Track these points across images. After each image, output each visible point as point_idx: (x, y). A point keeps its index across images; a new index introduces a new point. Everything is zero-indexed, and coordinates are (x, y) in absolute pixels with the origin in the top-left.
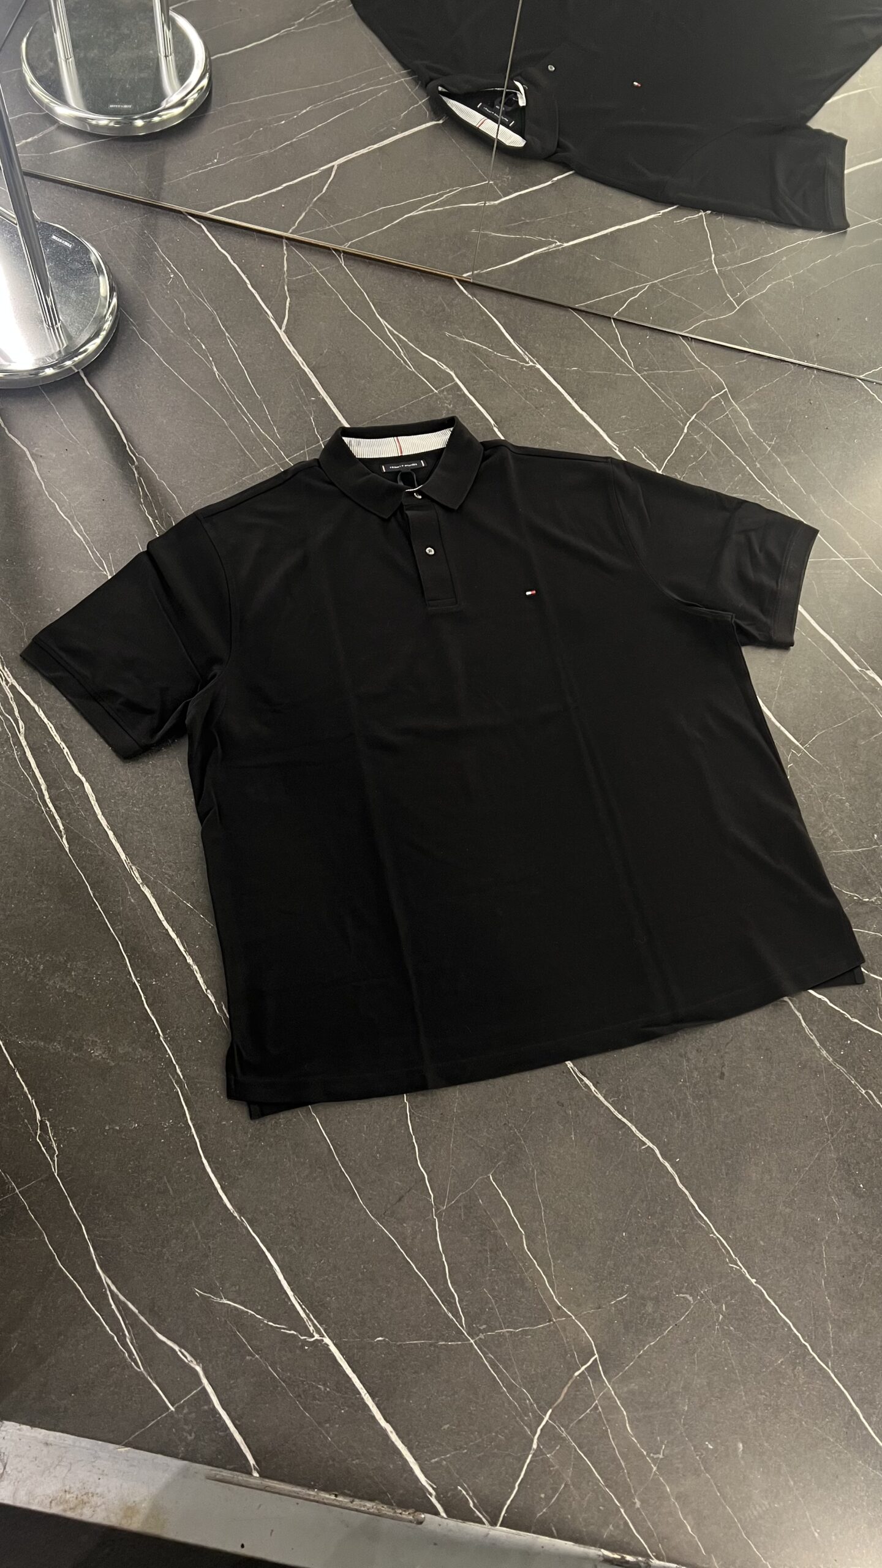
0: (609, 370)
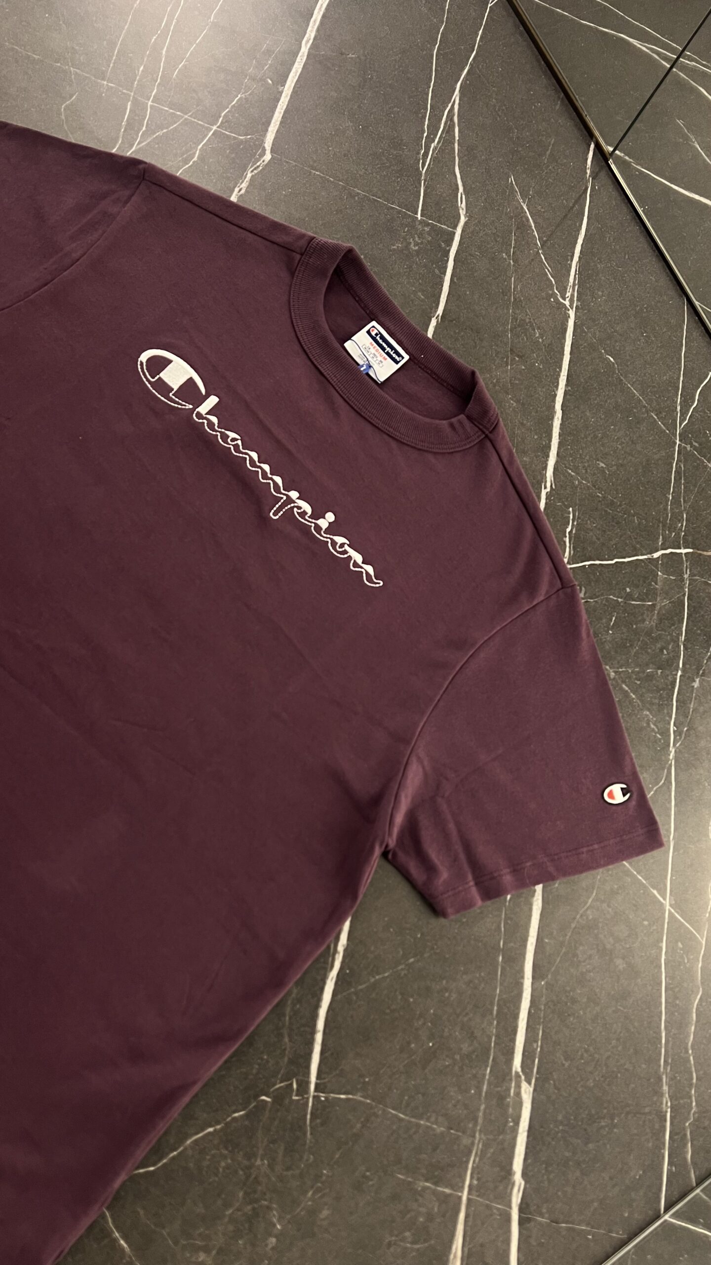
0: (650, 401)
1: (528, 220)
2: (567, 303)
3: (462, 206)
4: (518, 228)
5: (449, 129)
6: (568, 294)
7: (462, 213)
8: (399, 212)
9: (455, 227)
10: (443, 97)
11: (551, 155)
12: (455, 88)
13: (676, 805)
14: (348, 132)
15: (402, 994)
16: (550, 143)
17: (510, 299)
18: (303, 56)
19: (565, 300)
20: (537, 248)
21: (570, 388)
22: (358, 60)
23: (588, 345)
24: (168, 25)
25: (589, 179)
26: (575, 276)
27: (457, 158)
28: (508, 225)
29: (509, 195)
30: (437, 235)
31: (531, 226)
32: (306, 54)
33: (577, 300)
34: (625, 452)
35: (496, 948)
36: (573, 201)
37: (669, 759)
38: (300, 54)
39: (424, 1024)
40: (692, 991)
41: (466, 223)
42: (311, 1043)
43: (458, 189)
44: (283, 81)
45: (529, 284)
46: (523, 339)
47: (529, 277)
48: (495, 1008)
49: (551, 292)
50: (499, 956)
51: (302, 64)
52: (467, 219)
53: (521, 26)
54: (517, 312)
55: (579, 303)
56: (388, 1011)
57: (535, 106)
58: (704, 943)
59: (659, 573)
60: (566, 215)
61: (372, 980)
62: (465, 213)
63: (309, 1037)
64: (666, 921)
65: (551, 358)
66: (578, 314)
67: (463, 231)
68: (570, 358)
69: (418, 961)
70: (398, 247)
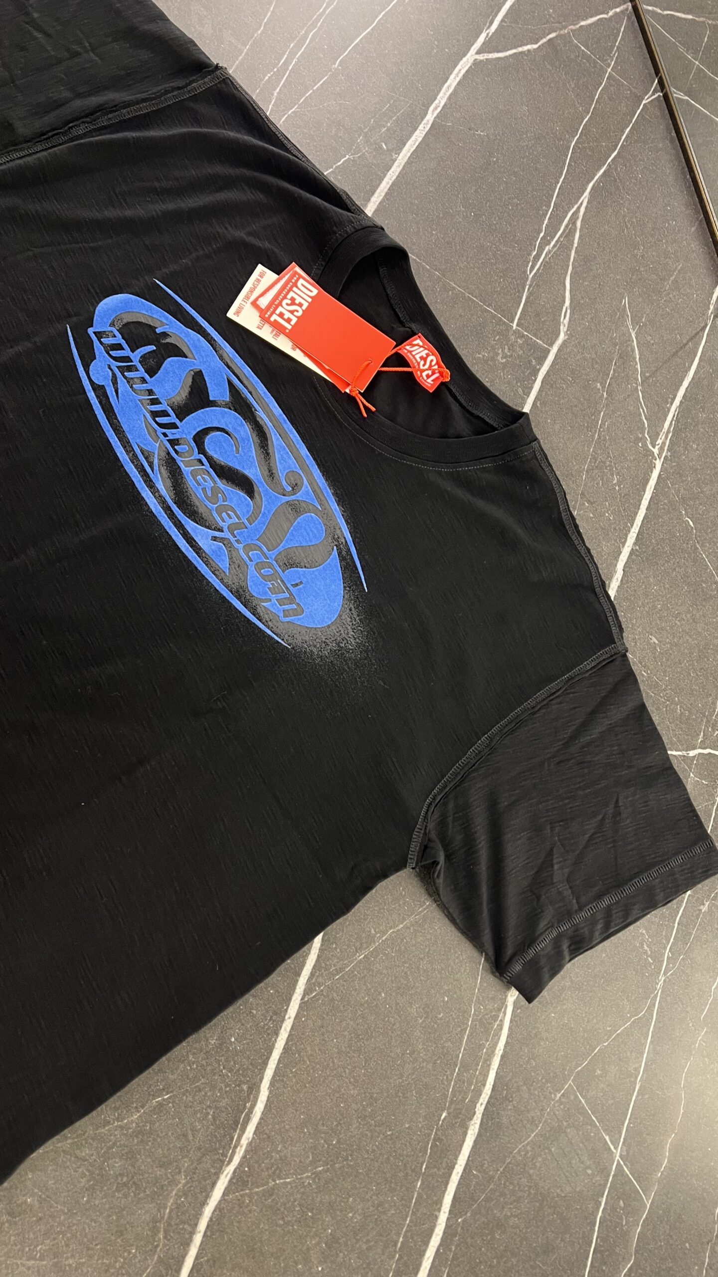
1: (633, 350)
2: (656, 451)
3: (565, 321)
4: (621, 357)
5: (569, 234)
6: (659, 442)
7: (563, 329)
8: (494, 317)
9: (551, 344)
10: (570, 196)
11: (675, 281)
12: (586, 189)
13: (652, 1042)
14: (457, 217)
15: (300, 1205)
16: (676, 268)
17: (593, 436)
18: (427, 124)
19: (654, 447)
20: (636, 384)
21: (638, 548)
22: (486, 139)
23: (669, 502)
24: (287, 63)
25: (710, 316)
26: (671, 422)
27: (570, 267)
28: (610, 352)
29: (619, 318)
30: (531, 349)
31: (636, 358)
32: (431, 122)
33: (668, 450)
34: (683, 631)
35: (417, 1173)
36: (688, 337)
37: (656, 989)
38: (425, 121)
39: (318, 1244)
40: (624, 1258)
41: (565, 343)
42: (187, 1243)
43: (564, 302)
44: (399, 150)
45: (618, 422)
46: (598, 484)
47: (620, 415)
48: (401, 1239)
49: (640, 436)
50: (418, 1180)
51: (424, 133)
52: (567, 337)
53: (674, 131)
54: (599, 452)
55: (669, 454)
56: (281, 1222)
57: (669, 224)
58: (648, 1206)
59: (692, 775)
60: (677, 352)
61: (272, 1184)
62: (565, 330)
63: (187, 1236)
64: (613, 1173)
65: (624, 510)
66: (665, 465)
67: (559, 350)
68: (646, 513)
69: (327, 1170)
70: (484, 356)
